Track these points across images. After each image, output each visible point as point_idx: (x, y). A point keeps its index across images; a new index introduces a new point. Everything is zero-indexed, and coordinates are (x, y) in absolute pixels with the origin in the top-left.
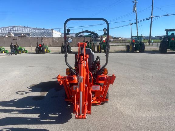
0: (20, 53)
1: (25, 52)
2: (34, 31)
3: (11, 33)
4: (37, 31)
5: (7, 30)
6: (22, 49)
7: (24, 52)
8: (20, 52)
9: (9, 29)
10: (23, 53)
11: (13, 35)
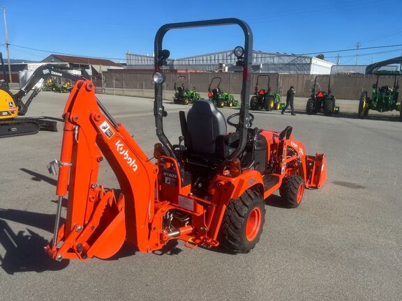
0: (222, 107)
1: (233, 105)
2: (269, 60)
3: (224, 65)
4: (276, 60)
5: (221, 58)
6: (228, 99)
7: (231, 105)
8: (223, 105)
9: (223, 57)
10: (229, 106)
11: (227, 68)
